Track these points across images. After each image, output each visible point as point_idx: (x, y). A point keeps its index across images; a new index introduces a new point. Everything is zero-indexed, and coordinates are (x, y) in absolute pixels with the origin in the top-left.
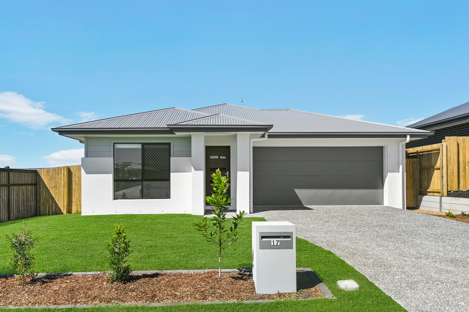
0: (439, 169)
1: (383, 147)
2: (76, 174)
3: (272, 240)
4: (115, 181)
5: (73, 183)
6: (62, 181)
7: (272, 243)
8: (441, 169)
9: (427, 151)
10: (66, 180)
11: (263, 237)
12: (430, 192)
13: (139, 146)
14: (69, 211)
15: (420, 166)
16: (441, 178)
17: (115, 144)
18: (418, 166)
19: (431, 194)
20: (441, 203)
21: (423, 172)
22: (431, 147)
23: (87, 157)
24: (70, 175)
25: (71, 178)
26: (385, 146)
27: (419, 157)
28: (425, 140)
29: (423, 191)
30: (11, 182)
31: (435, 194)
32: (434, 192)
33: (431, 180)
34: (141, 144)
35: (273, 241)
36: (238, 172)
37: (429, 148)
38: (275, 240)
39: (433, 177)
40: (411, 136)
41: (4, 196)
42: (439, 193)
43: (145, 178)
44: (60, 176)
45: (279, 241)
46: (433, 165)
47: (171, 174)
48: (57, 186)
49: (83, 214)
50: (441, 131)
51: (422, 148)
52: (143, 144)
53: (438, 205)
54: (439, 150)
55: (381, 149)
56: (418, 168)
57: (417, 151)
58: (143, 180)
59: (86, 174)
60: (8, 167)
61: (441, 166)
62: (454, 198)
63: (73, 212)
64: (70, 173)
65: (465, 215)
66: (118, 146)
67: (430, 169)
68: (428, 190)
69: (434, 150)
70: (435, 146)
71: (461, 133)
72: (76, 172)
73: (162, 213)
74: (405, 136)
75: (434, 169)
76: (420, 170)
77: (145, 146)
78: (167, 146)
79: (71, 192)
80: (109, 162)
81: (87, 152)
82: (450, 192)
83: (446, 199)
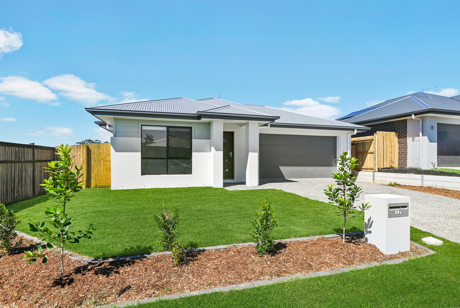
0: (373, 153)
1: (336, 137)
2: (94, 152)
3: (396, 209)
4: (142, 158)
5: (92, 160)
6: (81, 158)
7: (396, 212)
8: (374, 153)
9: (362, 141)
10: (85, 157)
11: (390, 208)
12: (364, 169)
13: (165, 129)
14: (88, 185)
15: (356, 151)
16: (374, 160)
17: (142, 126)
18: (355, 151)
19: (365, 170)
20: (374, 176)
21: (358, 155)
22: (365, 138)
23: (116, 137)
24: (88, 153)
25: (89, 155)
26: (338, 136)
27: (355, 144)
28: (364, 133)
29: (358, 168)
30: (36, 159)
31: (368, 170)
32: (367, 169)
33: (365, 160)
34: (166, 127)
35: (397, 211)
36: (250, 153)
37: (363, 139)
38: (398, 209)
39: (367, 158)
40: (358, 130)
41: (30, 172)
42: (373, 169)
43: (170, 156)
44: (79, 153)
45: (400, 210)
46: (366, 150)
47: (193, 153)
48: (76, 163)
49: (112, 188)
50: (374, 126)
51: (358, 139)
52: (168, 127)
53: (372, 178)
54: (373, 140)
55: (335, 138)
56: (355, 152)
57: (354, 141)
58: (168, 158)
59: (116, 152)
60: (34, 144)
61: (374, 151)
62: (384, 173)
63: (92, 187)
64: (89, 151)
65: (396, 184)
66: (144, 128)
67: (364, 153)
68: (363, 168)
69: (367, 140)
70: (368, 138)
71: (383, 129)
72: (94, 150)
73: (185, 187)
74: (354, 130)
75: (368, 153)
76: (356, 153)
77: (170, 129)
78: (189, 129)
79: (90, 168)
80: (137, 141)
81: (116, 132)
82: (379, 169)
83: (377, 174)
